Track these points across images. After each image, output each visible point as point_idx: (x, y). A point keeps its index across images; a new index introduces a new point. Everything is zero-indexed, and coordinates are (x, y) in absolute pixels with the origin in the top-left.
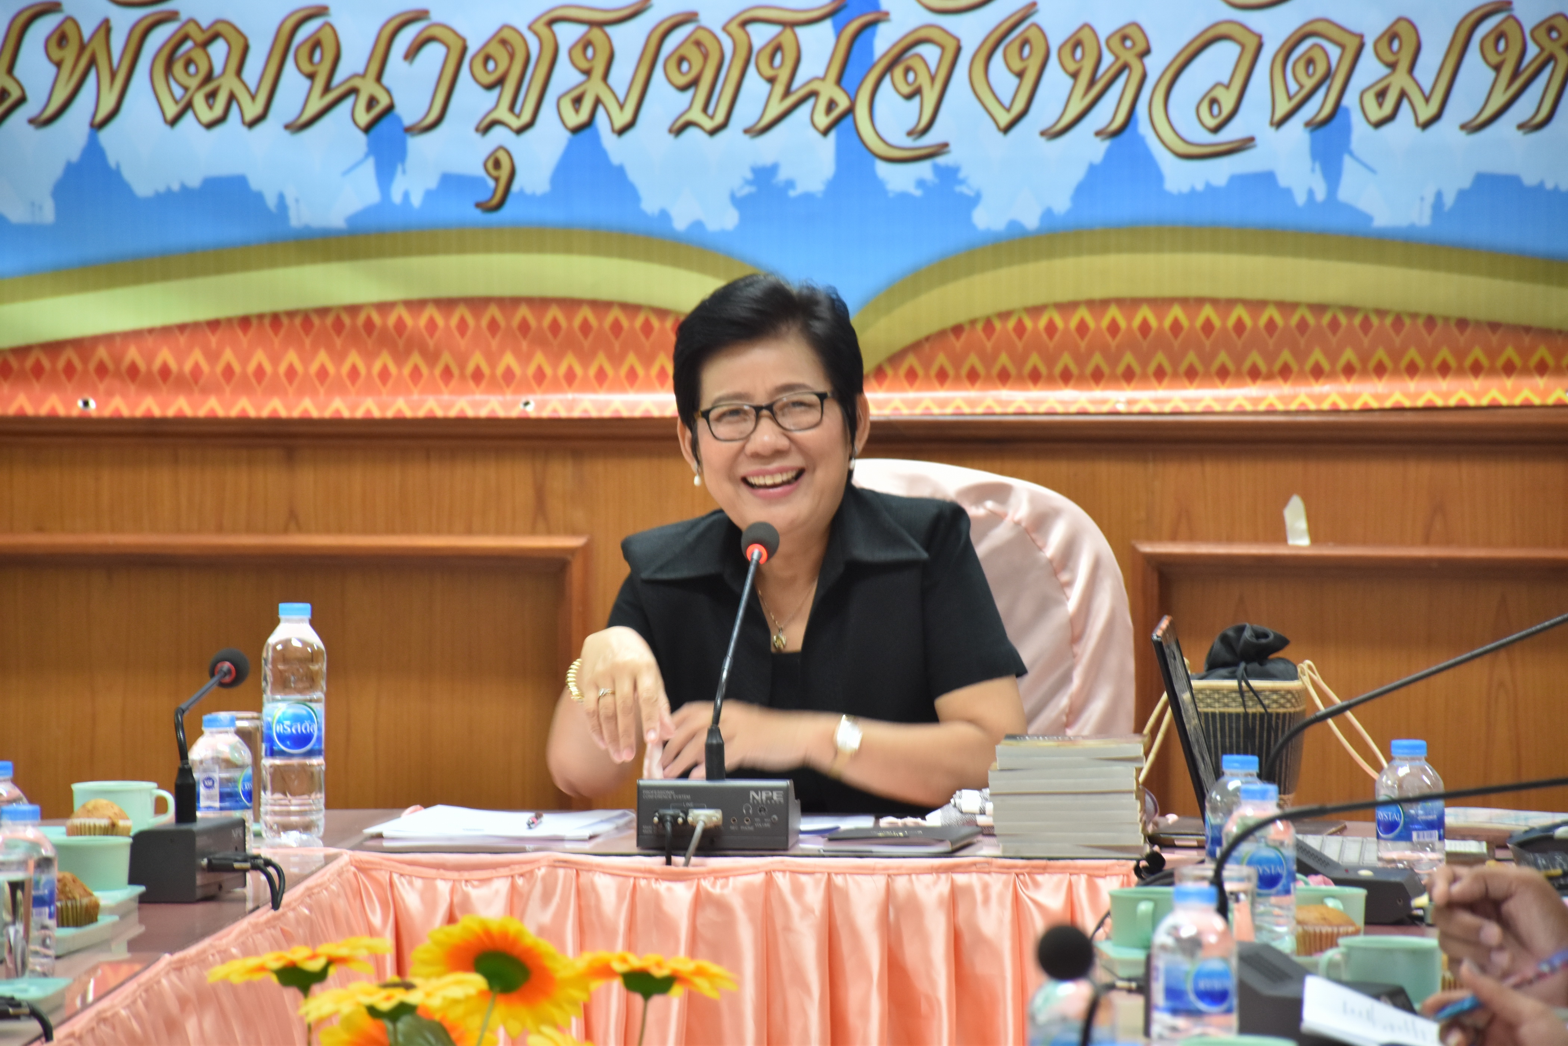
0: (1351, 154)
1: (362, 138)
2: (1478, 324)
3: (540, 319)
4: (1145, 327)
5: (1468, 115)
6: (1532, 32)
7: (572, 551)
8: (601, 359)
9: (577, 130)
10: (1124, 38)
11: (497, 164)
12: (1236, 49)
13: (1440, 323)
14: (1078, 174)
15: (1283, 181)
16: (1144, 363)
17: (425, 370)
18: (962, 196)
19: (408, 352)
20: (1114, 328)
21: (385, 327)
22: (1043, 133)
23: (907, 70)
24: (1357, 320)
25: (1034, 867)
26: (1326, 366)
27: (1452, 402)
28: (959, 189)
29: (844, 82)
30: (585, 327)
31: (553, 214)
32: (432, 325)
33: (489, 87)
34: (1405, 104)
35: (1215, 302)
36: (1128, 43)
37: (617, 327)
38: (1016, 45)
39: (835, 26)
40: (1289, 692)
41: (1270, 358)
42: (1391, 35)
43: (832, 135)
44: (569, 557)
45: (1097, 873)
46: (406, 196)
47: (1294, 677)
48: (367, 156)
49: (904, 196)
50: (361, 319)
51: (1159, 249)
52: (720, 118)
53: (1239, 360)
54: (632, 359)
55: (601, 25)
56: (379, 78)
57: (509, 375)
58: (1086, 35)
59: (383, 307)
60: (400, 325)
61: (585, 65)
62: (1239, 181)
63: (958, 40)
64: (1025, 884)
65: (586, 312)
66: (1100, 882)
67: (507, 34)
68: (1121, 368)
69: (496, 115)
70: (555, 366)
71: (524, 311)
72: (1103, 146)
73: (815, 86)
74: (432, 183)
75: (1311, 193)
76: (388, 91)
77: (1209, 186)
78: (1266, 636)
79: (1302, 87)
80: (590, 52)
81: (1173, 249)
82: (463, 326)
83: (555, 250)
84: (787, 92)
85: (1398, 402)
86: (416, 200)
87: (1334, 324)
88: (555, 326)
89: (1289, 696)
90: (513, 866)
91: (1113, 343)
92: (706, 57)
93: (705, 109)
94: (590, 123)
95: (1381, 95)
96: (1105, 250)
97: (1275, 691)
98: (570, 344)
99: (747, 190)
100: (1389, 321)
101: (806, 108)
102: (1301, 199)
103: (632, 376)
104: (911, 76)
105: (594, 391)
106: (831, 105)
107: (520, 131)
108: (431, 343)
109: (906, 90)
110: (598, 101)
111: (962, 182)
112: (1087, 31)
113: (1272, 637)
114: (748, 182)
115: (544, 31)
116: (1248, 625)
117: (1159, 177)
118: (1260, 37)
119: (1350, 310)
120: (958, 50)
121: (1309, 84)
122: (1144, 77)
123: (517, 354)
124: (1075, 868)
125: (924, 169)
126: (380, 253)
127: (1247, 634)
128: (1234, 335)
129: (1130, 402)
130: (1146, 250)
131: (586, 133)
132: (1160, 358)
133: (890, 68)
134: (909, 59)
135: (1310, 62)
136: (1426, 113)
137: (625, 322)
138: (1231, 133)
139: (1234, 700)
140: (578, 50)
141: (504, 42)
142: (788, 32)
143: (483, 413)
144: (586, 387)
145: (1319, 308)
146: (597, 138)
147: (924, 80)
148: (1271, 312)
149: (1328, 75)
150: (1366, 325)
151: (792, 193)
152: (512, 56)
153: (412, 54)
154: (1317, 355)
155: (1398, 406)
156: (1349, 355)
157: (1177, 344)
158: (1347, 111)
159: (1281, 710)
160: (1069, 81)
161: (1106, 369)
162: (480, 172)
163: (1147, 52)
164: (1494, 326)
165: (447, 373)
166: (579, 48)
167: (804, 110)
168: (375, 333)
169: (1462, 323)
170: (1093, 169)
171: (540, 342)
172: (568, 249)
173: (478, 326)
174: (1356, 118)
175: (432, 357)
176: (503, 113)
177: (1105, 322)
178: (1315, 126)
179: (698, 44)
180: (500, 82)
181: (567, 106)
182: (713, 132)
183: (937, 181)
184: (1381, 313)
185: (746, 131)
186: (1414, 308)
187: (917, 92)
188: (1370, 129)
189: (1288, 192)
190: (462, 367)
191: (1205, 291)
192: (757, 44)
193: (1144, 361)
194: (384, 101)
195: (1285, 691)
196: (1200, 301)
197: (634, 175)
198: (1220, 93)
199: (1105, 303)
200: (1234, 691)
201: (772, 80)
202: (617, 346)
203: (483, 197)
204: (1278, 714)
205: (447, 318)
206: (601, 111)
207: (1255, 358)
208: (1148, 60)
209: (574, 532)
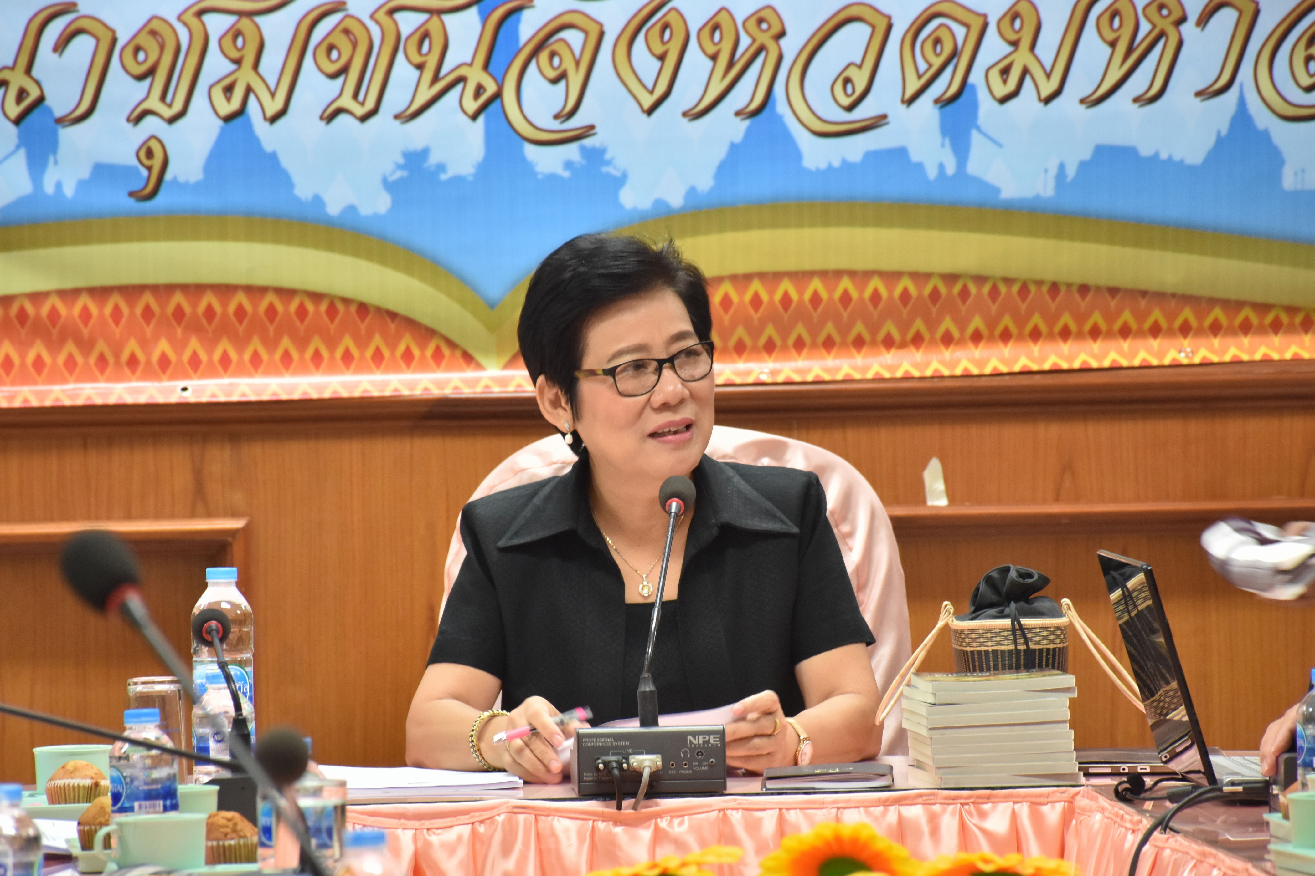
0: (978, 129)
1: (12, 129)
2: (1098, 289)
3: (194, 306)
4: (786, 300)
5: (1086, 90)
6: (1144, 9)
7: (233, 533)
8: (256, 344)
9: (228, 119)
10: (760, 21)
11: (150, 154)
12: (867, 30)
13: (1063, 289)
14: (720, 153)
15: (915, 157)
16: (785, 335)
17: (79, 359)
18: (608, 175)
19: (62, 341)
20: (756, 301)
21: (38, 317)
22: (685, 114)
23: (553, 54)
24: (986, 289)
25: (979, 797)
26: (956, 333)
27: (1076, 365)
28: (605, 169)
29: (491, 68)
30: (240, 312)
31: (208, 202)
32: (86, 314)
33: (140, 78)
34: (1028, 80)
35: (852, 274)
36: (764, 26)
37: (271, 312)
38: (658, 27)
39: (481, 12)
40: (1058, 628)
41: (904, 327)
42: (1014, 15)
43: (481, 119)
44: (230, 539)
45: (1038, 800)
46: (59, 186)
47: (1060, 615)
48: (18, 147)
49: (552, 178)
50: (14, 310)
51: (799, 225)
52: (370, 104)
53: (874, 329)
54: (286, 343)
55: (250, 14)
56: (28, 70)
57: (164, 362)
58: (723, 19)
59: (37, 297)
60: (54, 314)
61: (235, 55)
62: (872, 156)
63: (601, 25)
64: (970, 814)
65: (241, 298)
66: (1046, 809)
67: (155, 25)
68: (762, 341)
69: (146, 106)
70: (210, 352)
71: (178, 298)
72: (743, 125)
73: (462, 71)
74: (85, 174)
75: (941, 167)
76: (38, 83)
77: (845, 163)
78: (1030, 576)
79: (930, 66)
80: (240, 42)
81: (813, 225)
82: (117, 314)
83: (209, 237)
84: (436, 79)
85: (1024, 366)
86: (69, 190)
87: (964, 293)
88: (210, 312)
89: (1058, 632)
90: (472, 814)
91: (756, 316)
92: (355, 45)
93: (355, 96)
94: (241, 111)
95: (1005, 72)
96: (748, 226)
97: (1045, 628)
98: (225, 330)
99: (399, 174)
100: (1015, 288)
101: (455, 93)
102: (932, 173)
103: (287, 359)
104: (556, 61)
105: (250, 375)
106: (479, 90)
107: (172, 120)
108: (85, 332)
109: (552, 74)
110: (249, 90)
111: (608, 163)
112: (724, 13)
113: (1036, 577)
114: (400, 167)
115: (194, 22)
116: (1011, 566)
117: (797, 155)
118: (889, 18)
119: (980, 279)
120: (601, 34)
121: (937, 62)
122: (780, 58)
123: (172, 340)
124: (1018, 796)
125: (571, 151)
126: (33, 244)
127: (1013, 574)
128: (870, 306)
129: (773, 373)
130: (786, 225)
131: (238, 121)
132: (800, 329)
133: (535, 53)
134: (554, 44)
135: (937, 41)
136: (1048, 88)
137: (280, 307)
138: (864, 111)
139: (1006, 638)
140: (228, 39)
141: (153, 33)
142: (435, 19)
143: (142, 399)
144: (241, 371)
145: (951, 278)
146: (249, 126)
147: (569, 65)
148: (906, 283)
149: (954, 54)
150: (994, 292)
151: (443, 177)
152: (162, 47)
153: (61, 46)
154: (948, 324)
155: (1026, 370)
156: (977, 322)
157: (816, 315)
158: (973, 87)
159: (1051, 646)
160: (709, 63)
161: (748, 341)
162: (135, 162)
163: (782, 34)
164: (1113, 291)
165: (102, 361)
166: (229, 37)
167: (454, 94)
168: (29, 323)
169: (1084, 289)
170: (733, 147)
171: (195, 328)
172: (223, 237)
173: (132, 314)
174: (982, 95)
175: (86, 346)
176: (154, 103)
177: (748, 296)
178: (944, 102)
179: (347, 32)
180: (151, 72)
181: (218, 95)
182: (364, 118)
183: (584, 162)
184: (1008, 281)
185: (397, 117)
186: (1038, 277)
187: (562, 76)
188: (996, 105)
189: (919, 166)
190: (117, 356)
191: (843, 263)
192: (405, 31)
193: (784, 333)
194: (34, 93)
195: (1055, 627)
196: (839, 274)
197: (285, 162)
198: (852, 73)
199: (748, 278)
200: (1006, 630)
201: (420, 67)
202: (271, 329)
203: (137, 186)
204: (1048, 650)
205: (101, 307)
206: (252, 100)
207: (890, 327)
208: (783, 42)
209: (234, 514)
